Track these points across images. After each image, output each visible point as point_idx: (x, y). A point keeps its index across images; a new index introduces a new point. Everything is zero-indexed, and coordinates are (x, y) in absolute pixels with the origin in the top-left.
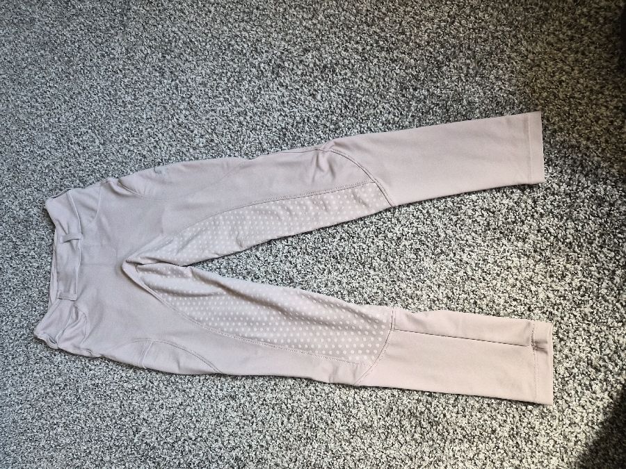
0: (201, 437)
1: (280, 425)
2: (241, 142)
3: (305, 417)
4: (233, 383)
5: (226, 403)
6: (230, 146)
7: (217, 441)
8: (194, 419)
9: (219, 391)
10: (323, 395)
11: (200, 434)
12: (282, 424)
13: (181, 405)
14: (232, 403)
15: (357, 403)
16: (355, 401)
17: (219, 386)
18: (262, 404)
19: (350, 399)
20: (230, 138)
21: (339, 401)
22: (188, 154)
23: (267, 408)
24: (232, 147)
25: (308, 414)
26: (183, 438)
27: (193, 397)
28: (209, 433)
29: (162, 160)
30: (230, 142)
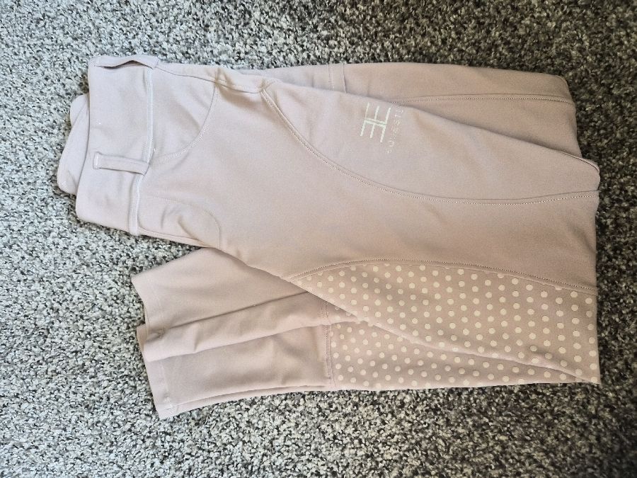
0: (37, 448)
1: (148, 467)
2: (172, 18)
3: (185, 466)
4: (93, 389)
5: (79, 414)
6: (153, 20)
7: (57, 459)
8: (31, 421)
9: (72, 396)
10: (218, 444)
11: (36, 444)
12: (152, 465)
13: (17, 396)
14: (87, 416)
15: (264, 469)
16: (262, 466)
17: (73, 387)
18: (130, 430)
19: (256, 462)
20: (156, 6)
21: (239, 460)
22: (85, 17)
23: (134, 437)
24: (156, 24)
25: (191, 464)
26: (12, 443)
27: (35, 391)
28: (49, 446)
29: (44, 16)
30: (154, 15)
